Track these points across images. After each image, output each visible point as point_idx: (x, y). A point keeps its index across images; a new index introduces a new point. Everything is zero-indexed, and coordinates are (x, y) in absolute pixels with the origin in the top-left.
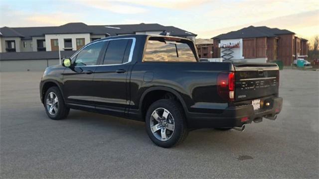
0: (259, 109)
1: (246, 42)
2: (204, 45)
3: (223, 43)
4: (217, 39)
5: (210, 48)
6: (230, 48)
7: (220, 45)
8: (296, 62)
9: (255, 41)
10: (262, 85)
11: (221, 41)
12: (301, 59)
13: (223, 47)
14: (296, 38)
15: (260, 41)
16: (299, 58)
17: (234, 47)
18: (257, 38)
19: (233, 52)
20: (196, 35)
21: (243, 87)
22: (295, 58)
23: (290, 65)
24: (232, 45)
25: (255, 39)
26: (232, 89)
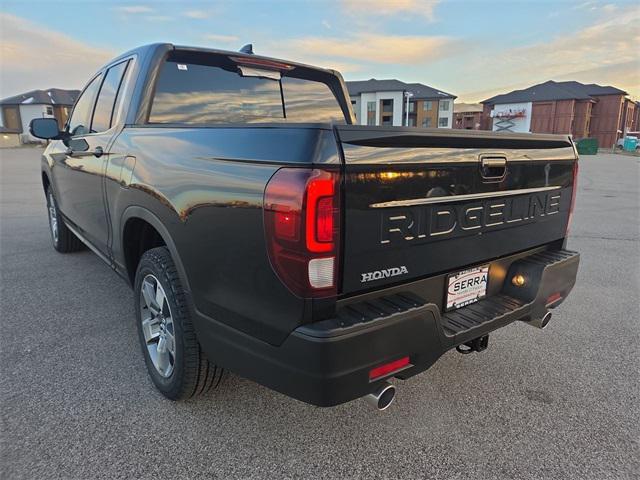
0: (480, 300)
1: (537, 108)
2: (468, 113)
3: (499, 110)
4: (489, 104)
5: (477, 118)
6: (509, 118)
7: (493, 114)
8: (621, 142)
9: (554, 107)
10: (497, 219)
11: (496, 107)
12: (632, 138)
13: (498, 117)
14: (627, 101)
15: (563, 107)
16: (628, 135)
17: (516, 116)
18: (557, 101)
19: (514, 125)
20: (455, 98)
21: (389, 236)
22: (621, 136)
23: (611, 147)
24: (512, 114)
25: (554, 103)
26: (329, 247)
